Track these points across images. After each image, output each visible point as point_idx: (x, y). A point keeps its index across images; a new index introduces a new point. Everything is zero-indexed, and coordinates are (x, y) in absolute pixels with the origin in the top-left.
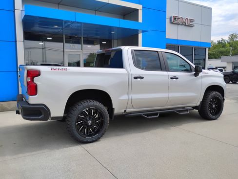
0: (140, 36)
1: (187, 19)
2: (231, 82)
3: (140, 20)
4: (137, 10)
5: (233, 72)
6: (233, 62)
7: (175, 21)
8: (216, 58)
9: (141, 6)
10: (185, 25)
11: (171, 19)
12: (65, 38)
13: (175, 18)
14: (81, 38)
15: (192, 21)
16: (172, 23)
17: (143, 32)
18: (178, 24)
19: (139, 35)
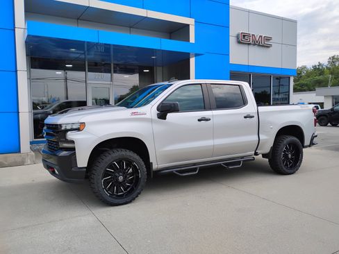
0: (192, 61)
1: (261, 36)
2: (329, 124)
3: (192, 39)
4: (187, 26)
5: (332, 109)
6: (333, 96)
7: (243, 40)
8: (310, 90)
9: (193, 20)
10: (259, 45)
11: (238, 37)
12: (89, 65)
13: (244, 36)
14: (110, 64)
15: (268, 39)
16: (239, 42)
17: (196, 55)
18: (249, 44)
19: (191, 59)
